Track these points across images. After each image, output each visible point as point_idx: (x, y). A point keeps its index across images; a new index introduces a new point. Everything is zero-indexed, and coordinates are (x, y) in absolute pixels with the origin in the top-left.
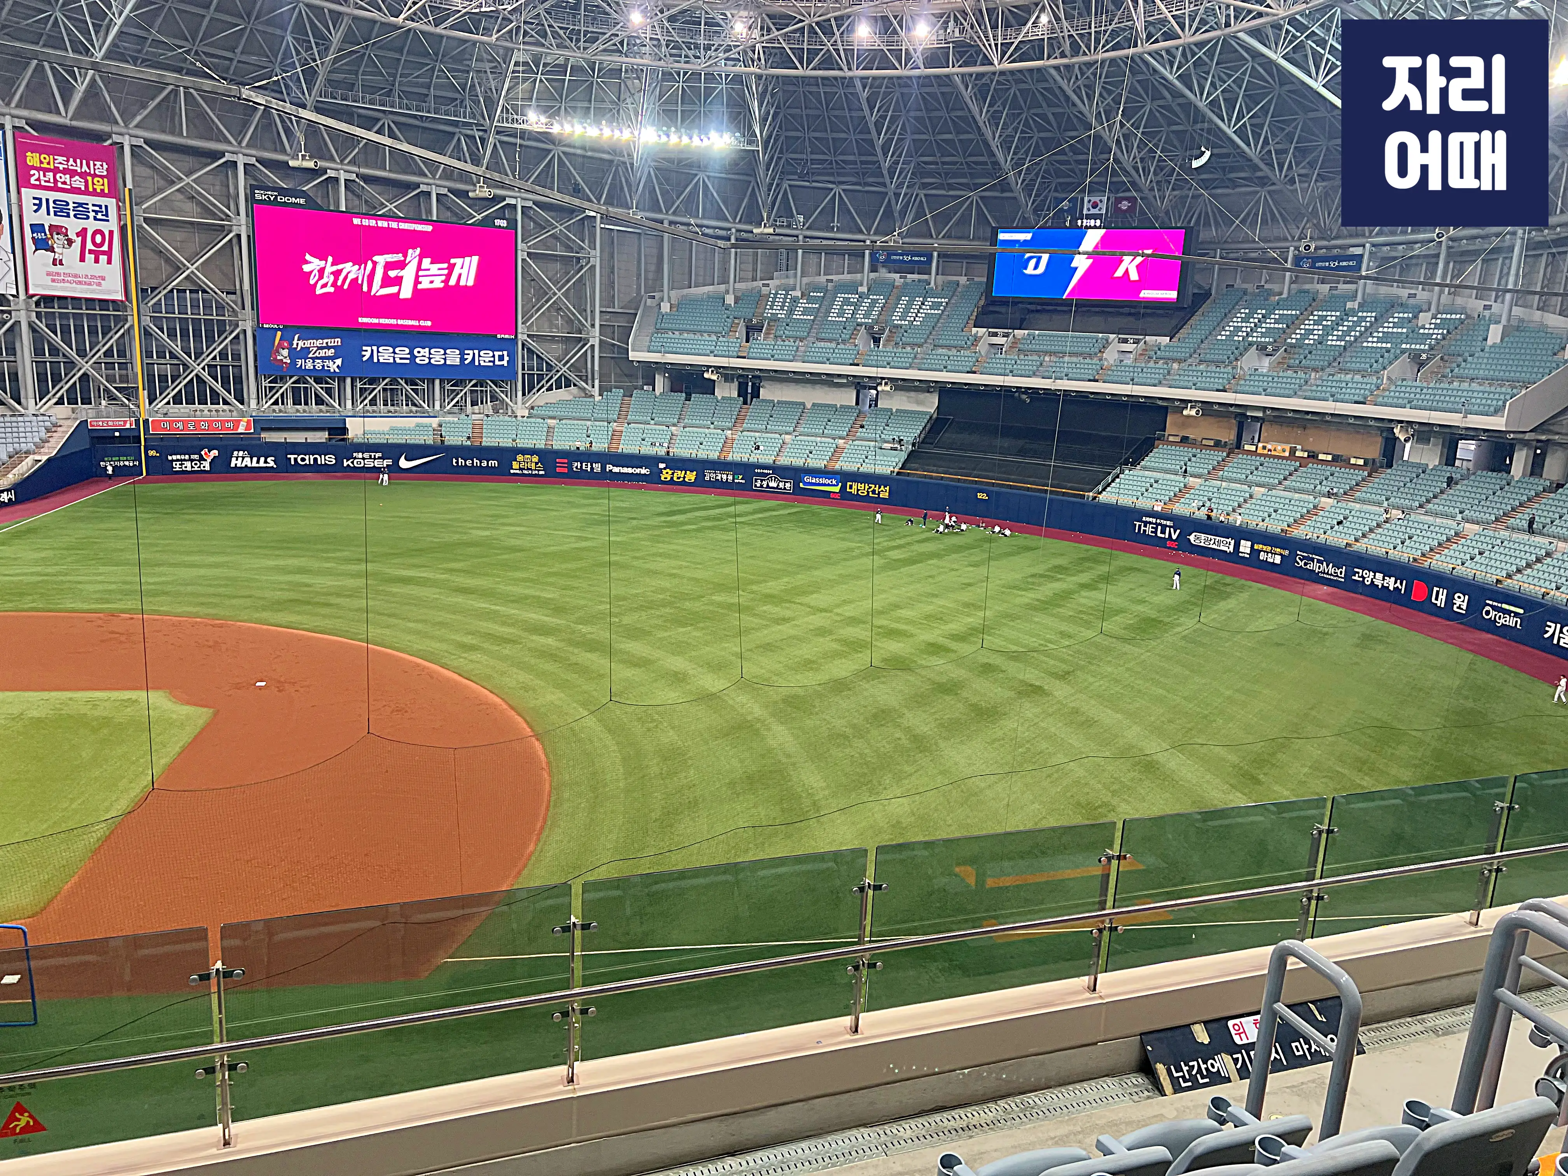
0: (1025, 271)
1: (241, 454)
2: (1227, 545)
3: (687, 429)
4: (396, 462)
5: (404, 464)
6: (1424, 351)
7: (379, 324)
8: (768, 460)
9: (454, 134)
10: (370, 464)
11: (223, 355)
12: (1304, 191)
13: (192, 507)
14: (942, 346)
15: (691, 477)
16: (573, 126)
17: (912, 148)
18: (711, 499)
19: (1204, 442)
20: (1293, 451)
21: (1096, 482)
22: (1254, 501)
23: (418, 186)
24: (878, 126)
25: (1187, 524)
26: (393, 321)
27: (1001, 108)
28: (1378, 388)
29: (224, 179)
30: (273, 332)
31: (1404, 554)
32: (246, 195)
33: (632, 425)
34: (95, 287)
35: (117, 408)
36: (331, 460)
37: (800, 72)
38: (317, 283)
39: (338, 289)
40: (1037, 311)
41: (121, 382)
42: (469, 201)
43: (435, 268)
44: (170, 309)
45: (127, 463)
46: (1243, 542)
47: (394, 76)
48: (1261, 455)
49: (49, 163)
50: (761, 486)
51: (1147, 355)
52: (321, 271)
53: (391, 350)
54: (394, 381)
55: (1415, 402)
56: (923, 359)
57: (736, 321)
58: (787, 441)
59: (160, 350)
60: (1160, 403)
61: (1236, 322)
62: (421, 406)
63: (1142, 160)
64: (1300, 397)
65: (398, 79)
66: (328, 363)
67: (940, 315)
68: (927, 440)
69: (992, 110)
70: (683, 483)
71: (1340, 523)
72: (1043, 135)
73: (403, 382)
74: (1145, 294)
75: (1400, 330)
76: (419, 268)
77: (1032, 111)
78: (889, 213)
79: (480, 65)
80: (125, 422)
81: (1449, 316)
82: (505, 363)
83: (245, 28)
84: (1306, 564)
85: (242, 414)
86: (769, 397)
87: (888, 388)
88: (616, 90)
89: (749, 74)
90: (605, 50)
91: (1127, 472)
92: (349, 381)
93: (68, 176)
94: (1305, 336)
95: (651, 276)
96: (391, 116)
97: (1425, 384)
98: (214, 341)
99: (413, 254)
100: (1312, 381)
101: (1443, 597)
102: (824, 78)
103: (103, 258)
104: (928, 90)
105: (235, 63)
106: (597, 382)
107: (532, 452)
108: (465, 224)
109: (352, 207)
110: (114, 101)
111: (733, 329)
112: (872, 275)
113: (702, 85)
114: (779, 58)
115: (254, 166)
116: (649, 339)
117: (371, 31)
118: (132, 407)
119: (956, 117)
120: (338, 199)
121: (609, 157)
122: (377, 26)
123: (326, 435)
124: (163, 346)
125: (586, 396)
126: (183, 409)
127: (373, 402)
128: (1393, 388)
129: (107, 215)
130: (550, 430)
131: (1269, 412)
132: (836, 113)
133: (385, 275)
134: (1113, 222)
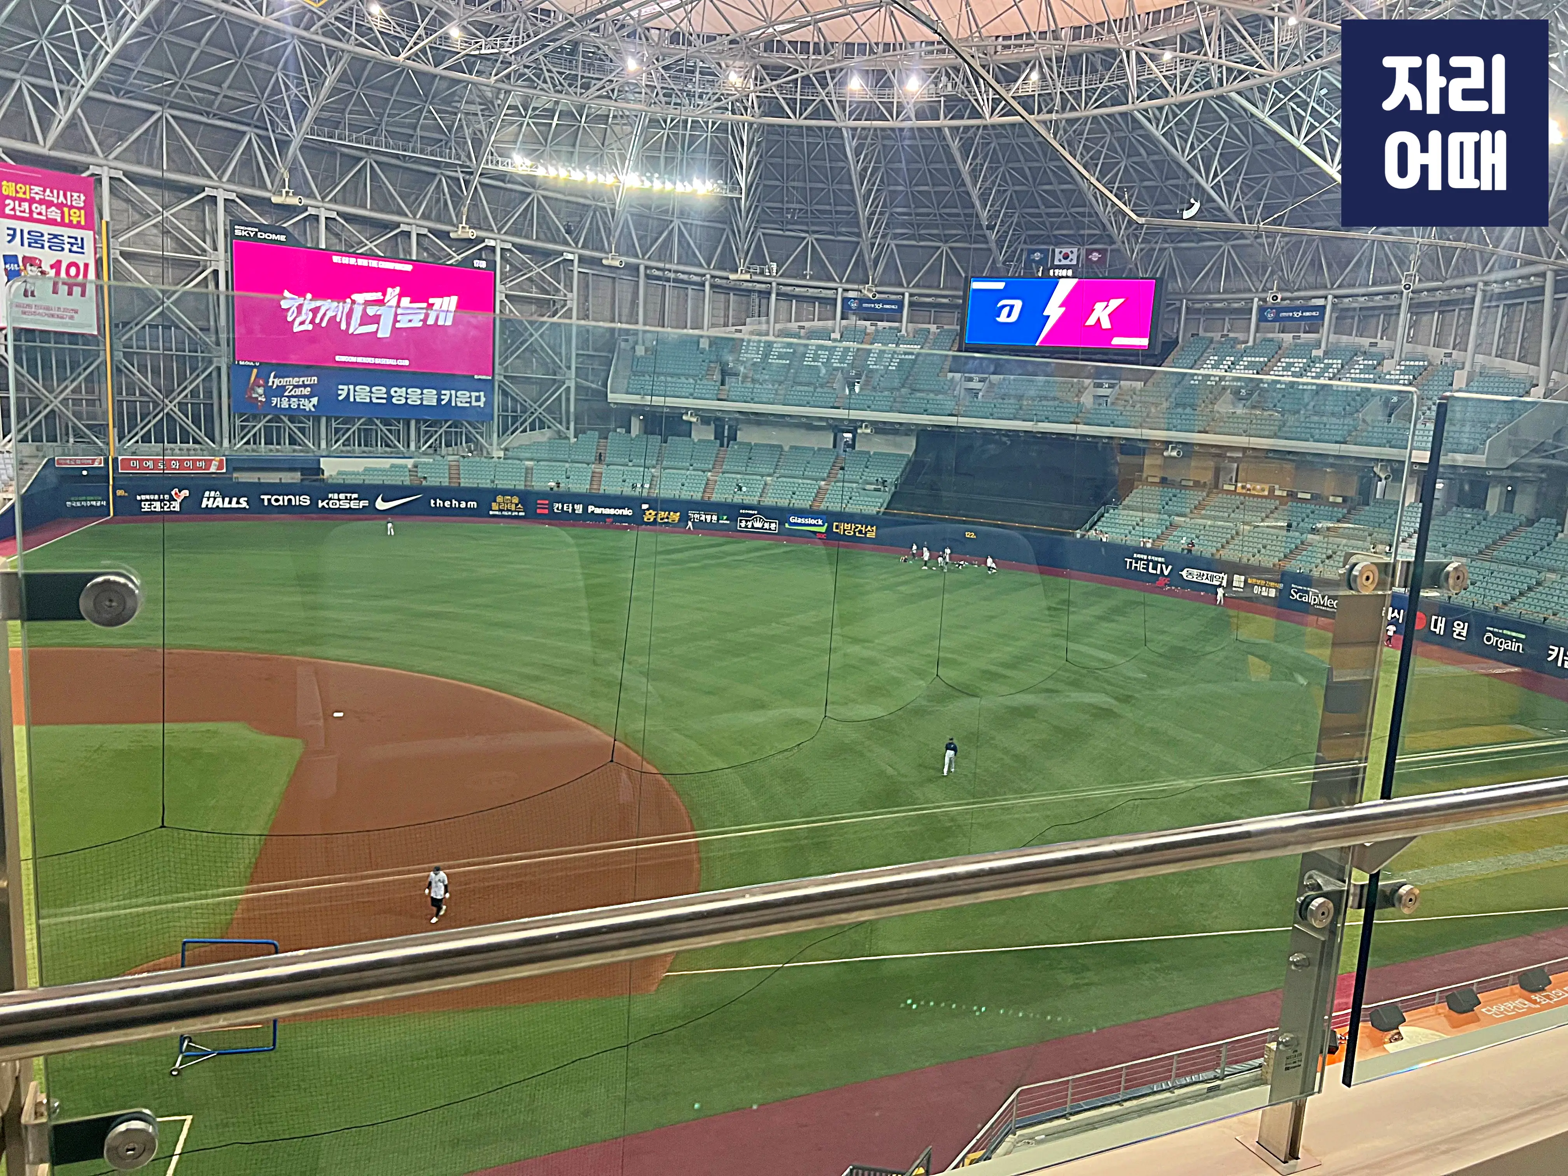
1: (213, 494)
3: (667, 471)
4: (373, 502)
5: (380, 505)
7: (357, 364)
8: (752, 500)
9: (435, 175)
11: (194, 394)
12: (1272, 245)
14: (920, 391)
16: (558, 170)
17: (889, 199)
18: (697, 540)
19: (1183, 483)
20: (1272, 490)
21: (1083, 521)
22: (1241, 537)
23: (398, 225)
24: (861, 176)
25: (1178, 561)
26: (371, 361)
27: (983, 161)
28: (1355, 429)
29: (200, 214)
30: (249, 369)
32: (225, 231)
34: (67, 320)
35: (84, 446)
37: (793, 121)
38: (294, 319)
39: (317, 327)
41: (89, 419)
42: (448, 243)
43: (414, 307)
44: (142, 344)
47: (382, 116)
48: (1240, 494)
49: (25, 193)
51: (1124, 398)
52: (300, 308)
53: (368, 389)
54: (370, 421)
56: (902, 402)
57: (712, 365)
58: (769, 482)
59: (131, 385)
60: (1140, 445)
62: (397, 447)
65: (385, 119)
66: (303, 401)
67: (915, 360)
68: (908, 482)
69: (974, 162)
71: (1329, 557)
72: (1017, 188)
73: (378, 422)
74: (1117, 341)
75: (1368, 376)
76: (398, 307)
77: (1010, 165)
78: (861, 261)
79: (471, 107)
81: (1412, 363)
82: (481, 404)
83: (236, 62)
85: (214, 453)
86: (746, 440)
87: (869, 431)
88: (601, 136)
89: (735, 122)
90: (599, 97)
91: (1111, 511)
92: (324, 420)
93: (44, 207)
95: (624, 319)
96: (374, 156)
97: (1401, 426)
98: (186, 379)
99: (393, 293)
100: (1290, 423)
101: (1441, 625)
102: (809, 128)
103: (77, 291)
104: (910, 142)
105: (220, 97)
106: (572, 424)
107: (512, 493)
108: (444, 264)
109: (332, 245)
110: (93, 133)
111: (709, 371)
112: (844, 322)
113: (688, 133)
114: (772, 107)
115: (233, 201)
116: (626, 381)
117: (364, 70)
118: (101, 444)
119: (935, 169)
120: (318, 238)
121: (587, 202)
122: (370, 65)
123: (298, 475)
124: (134, 383)
125: (560, 437)
126: (154, 447)
127: (347, 443)
128: (1370, 429)
129: (82, 248)
130: (528, 471)
131: (1248, 453)
132: (817, 163)
133: (364, 314)
134: (1083, 272)
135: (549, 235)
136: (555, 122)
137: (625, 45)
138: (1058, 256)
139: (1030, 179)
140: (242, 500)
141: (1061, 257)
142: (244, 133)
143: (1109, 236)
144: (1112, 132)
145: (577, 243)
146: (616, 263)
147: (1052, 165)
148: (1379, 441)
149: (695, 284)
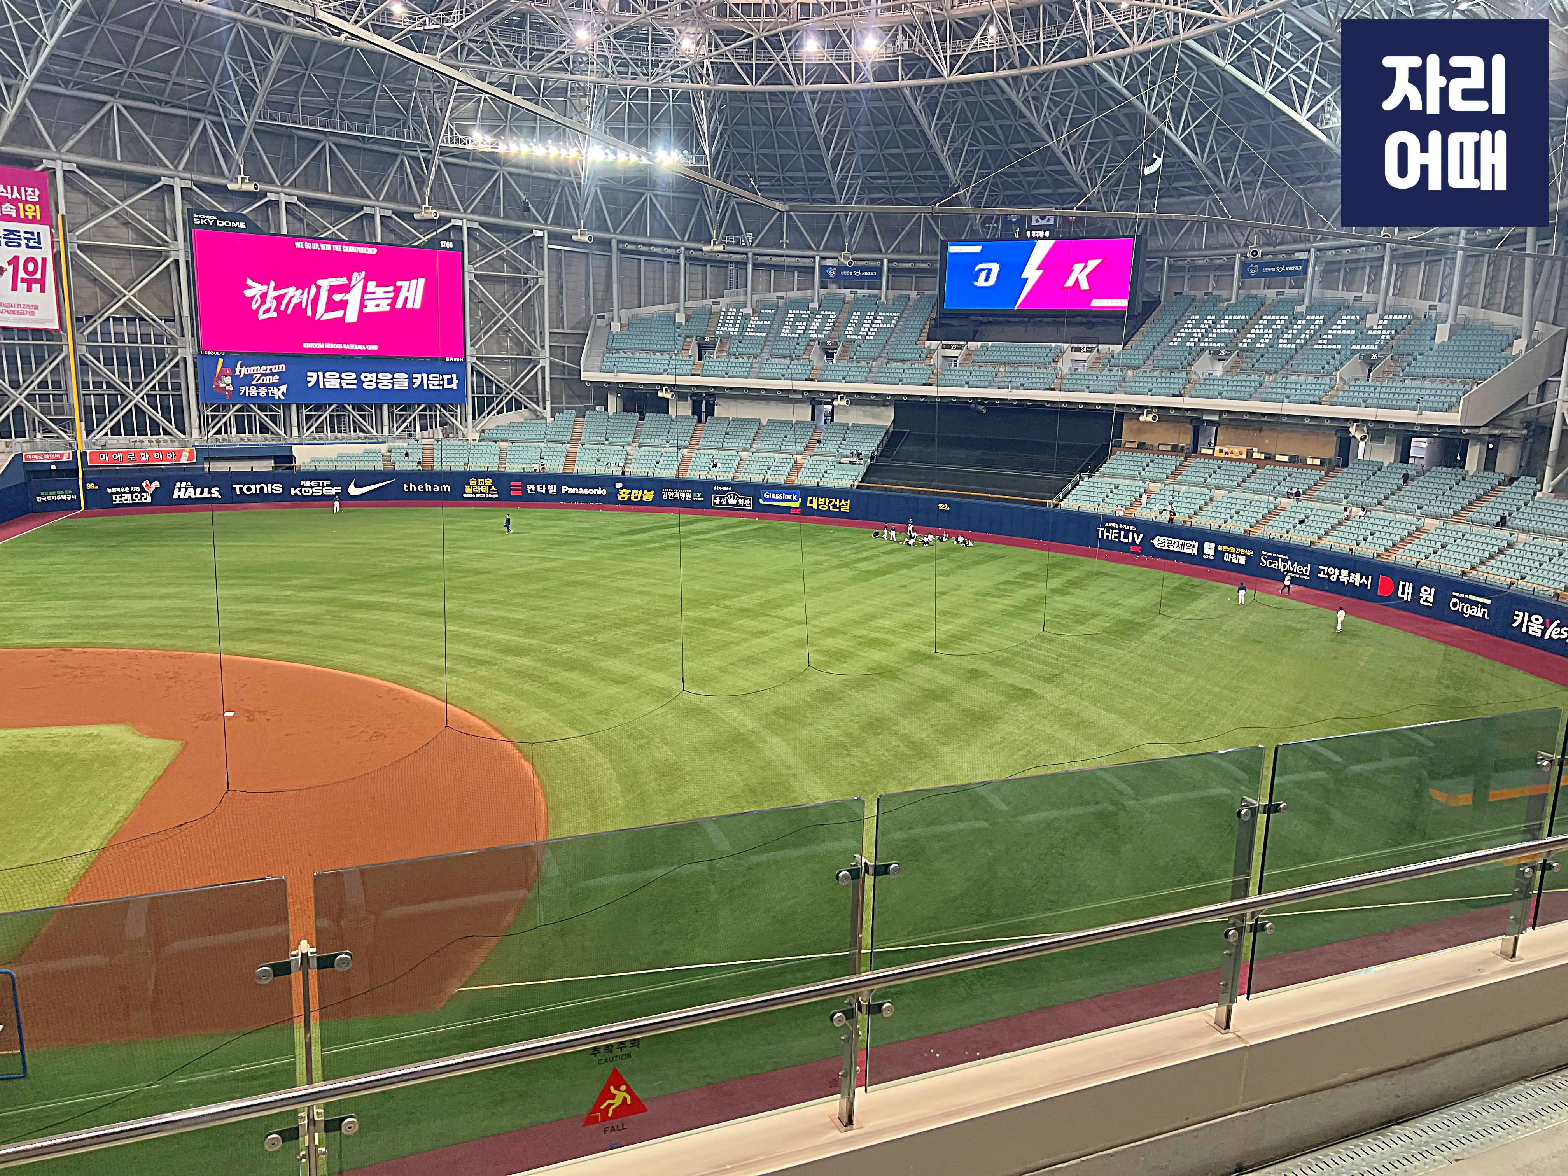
0: (977, 284)
1: (184, 484)
2: (1190, 548)
3: (642, 449)
4: (345, 489)
5: (353, 491)
6: (1374, 351)
7: (324, 349)
8: (727, 477)
9: (397, 155)
10: (318, 492)
11: (163, 385)
12: (1250, 198)
13: (135, 540)
14: (896, 360)
16: (518, 146)
17: (860, 163)
18: (671, 517)
19: (1161, 448)
20: (1250, 454)
21: (1057, 489)
22: (1214, 503)
23: (360, 208)
24: (828, 141)
25: (1150, 529)
26: (339, 346)
27: (949, 121)
28: (1332, 389)
29: (160, 204)
30: (215, 359)
31: (1366, 551)
32: (184, 220)
33: (586, 446)
34: (27, 316)
35: (53, 440)
36: (278, 489)
37: (749, 87)
38: (259, 308)
39: (281, 314)
40: (990, 323)
41: (56, 414)
42: (414, 224)
43: (380, 291)
44: (106, 337)
45: (64, 497)
47: (336, 95)
48: (1218, 458)
50: (721, 503)
51: (1101, 363)
52: (264, 296)
53: (337, 375)
54: (341, 407)
55: (1370, 401)
56: (878, 372)
57: (688, 339)
58: (745, 457)
59: (98, 379)
60: (1115, 409)
61: (1187, 329)
62: (369, 432)
63: (1089, 170)
64: (1256, 399)
65: (339, 99)
66: (272, 390)
67: (893, 329)
68: (885, 453)
69: (941, 123)
70: (641, 503)
71: (1302, 522)
72: (990, 147)
73: (350, 408)
74: (1096, 303)
75: (1348, 332)
76: (364, 292)
77: (980, 124)
78: (837, 229)
79: (424, 84)
80: (62, 455)
81: (1395, 317)
82: (454, 386)
83: (181, 49)
84: (1270, 564)
85: (184, 444)
86: (724, 415)
87: (844, 403)
89: (695, 91)
90: (550, 69)
91: (1086, 479)
92: (294, 408)
94: (1256, 340)
95: (600, 295)
96: (332, 138)
97: (1378, 384)
98: (153, 370)
99: (358, 277)
100: (1266, 384)
101: (1409, 590)
102: (771, 93)
103: (36, 287)
104: (875, 104)
105: (170, 84)
106: (548, 404)
107: (485, 475)
108: (410, 246)
109: (294, 230)
110: (45, 128)
111: (686, 347)
112: (823, 291)
113: (649, 103)
114: (728, 74)
115: (191, 189)
116: (600, 358)
117: (312, 51)
118: (68, 439)
119: (905, 131)
120: (280, 222)
121: (554, 176)
122: (318, 46)
123: (272, 463)
124: (101, 377)
125: (538, 417)
126: (123, 439)
127: (319, 429)
128: (1347, 388)
129: (39, 243)
130: (503, 453)
131: (1224, 416)
132: (783, 129)
133: (330, 299)
134: (1063, 233)
135: (517, 212)
137: (573, 14)
139: (1002, 138)
142: (199, 120)
144: (1080, 85)
145: (546, 220)
146: (585, 239)
147: (1022, 122)
148: (1355, 400)
149: (669, 256)
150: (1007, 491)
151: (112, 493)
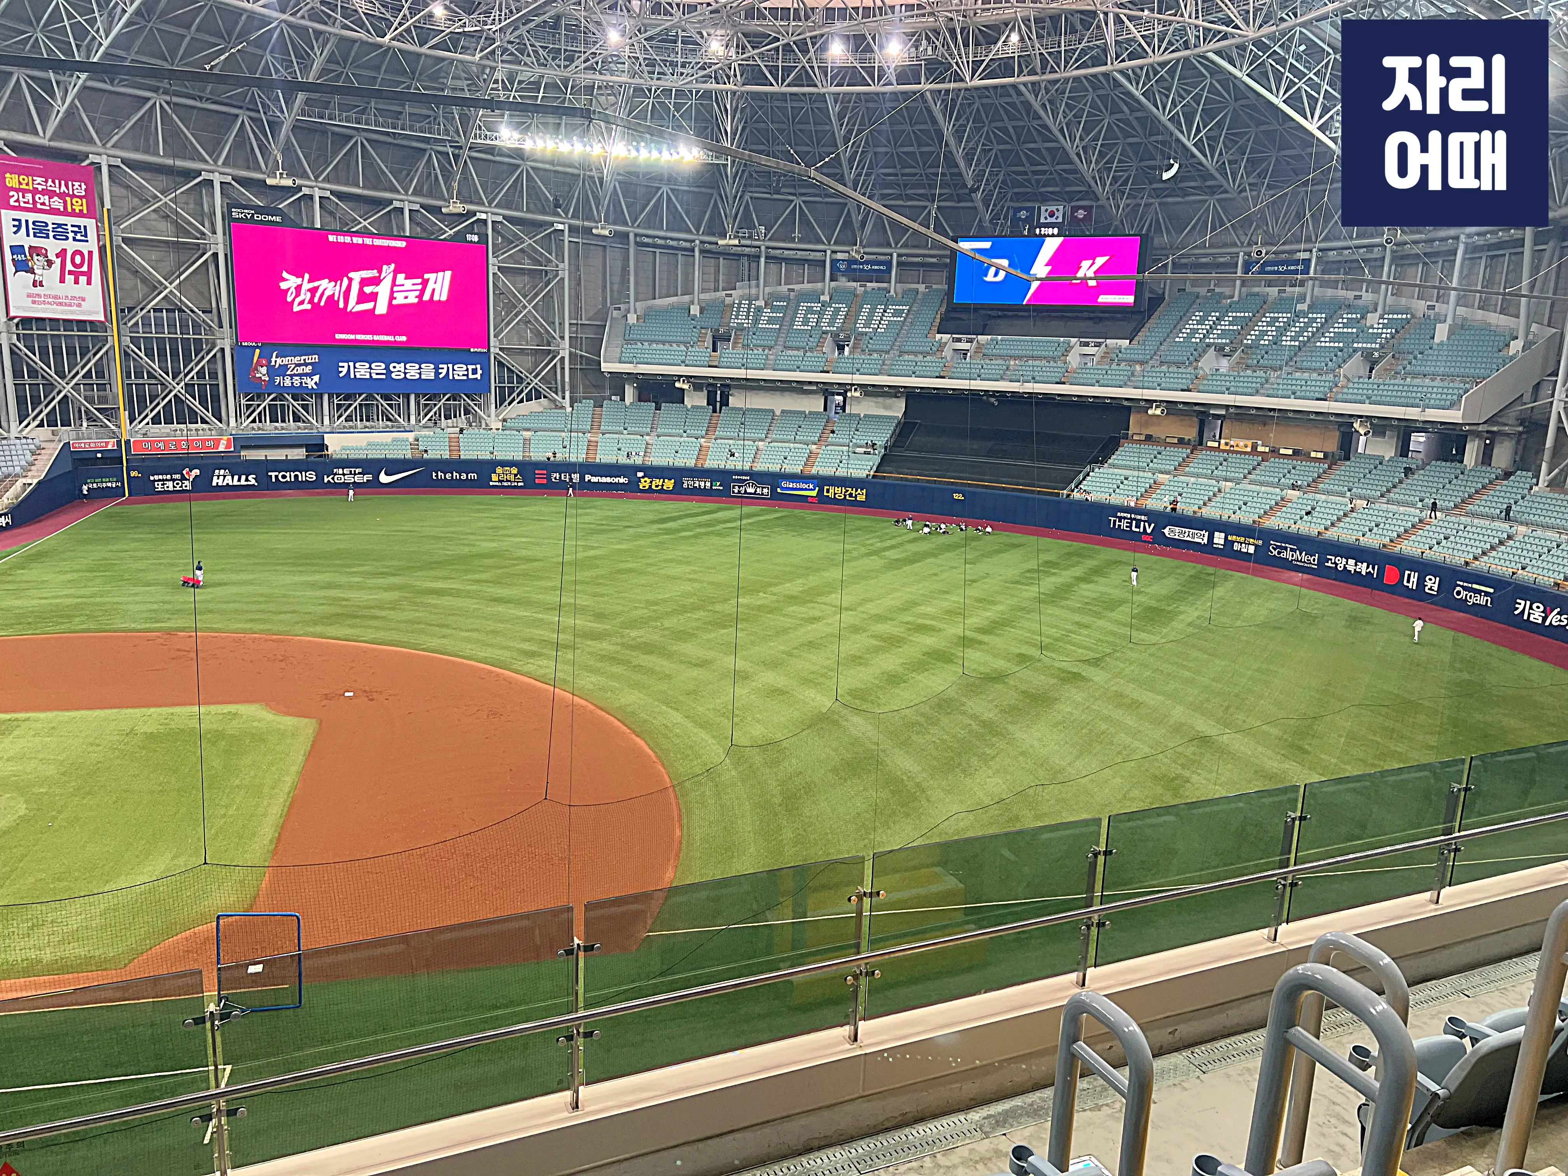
1: (222, 472)
3: (661, 438)
5: (384, 478)
6: (1375, 349)
7: (356, 340)
8: (744, 466)
9: (425, 150)
10: (349, 479)
11: (201, 374)
12: (1255, 199)
14: (908, 353)
15: (669, 484)
16: (545, 142)
17: (874, 161)
18: (693, 506)
19: (1168, 440)
20: (1254, 447)
21: (1069, 480)
22: (1223, 494)
23: (390, 202)
24: (846, 139)
25: (1160, 519)
26: (369, 337)
27: (965, 123)
28: (1336, 385)
29: (198, 198)
30: (250, 351)
31: (1372, 541)
32: (223, 213)
33: (607, 436)
34: (75, 308)
35: (97, 429)
36: (311, 476)
37: (775, 89)
38: (294, 300)
39: (316, 306)
40: (999, 317)
41: (99, 403)
42: (440, 216)
43: (409, 284)
44: (147, 329)
46: (1217, 534)
48: (1224, 451)
49: (27, 184)
51: (1109, 357)
52: (298, 288)
53: (367, 365)
54: (370, 397)
55: (1373, 398)
56: (891, 365)
57: (703, 331)
58: (761, 447)
59: (139, 370)
60: (1125, 403)
61: (1192, 325)
62: (397, 421)
63: (1099, 171)
64: (1262, 395)
66: (305, 380)
67: (904, 322)
68: (898, 443)
69: (958, 124)
71: (1308, 513)
72: (1002, 147)
73: (379, 398)
74: (1103, 299)
75: (1350, 330)
76: (394, 284)
77: (994, 125)
78: (849, 222)
79: (457, 83)
81: (1395, 316)
82: (478, 376)
84: (1279, 553)
85: (221, 433)
86: (738, 405)
87: (857, 394)
90: (584, 70)
91: (1097, 469)
92: (326, 397)
93: (47, 197)
94: (1259, 337)
95: (617, 287)
96: (365, 134)
97: (1381, 381)
98: (191, 361)
99: (388, 270)
100: (1272, 380)
101: (1414, 579)
102: (794, 94)
103: (83, 279)
104: (894, 105)
106: (567, 393)
107: (511, 464)
108: (436, 239)
109: (328, 223)
110: (90, 121)
111: (701, 339)
112: (833, 284)
113: (673, 102)
114: (754, 75)
115: (230, 184)
116: (619, 350)
117: (351, 51)
118: (113, 427)
119: (919, 130)
120: (313, 216)
121: (576, 171)
122: (357, 45)
123: (303, 452)
124: (142, 366)
125: (557, 407)
126: (164, 429)
127: (349, 419)
128: (1351, 385)
129: (86, 236)
130: (526, 442)
131: (1231, 410)
132: (801, 127)
133: (361, 292)
134: (1069, 230)
135: (539, 206)
136: (541, 95)
137: (606, 17)
138: (1043, 214)
139: (1014, 138)
140: (250, 478)
141: (1047, 215)
142: (237, 116)
143: (1094, 192)
144: (1094, 90)
145: (566, 214)
146: (606, 232)
147: (1035, 123)
148: (1359, 397)
149: (685, 249)
150: (1021, 481)
151: (155, 481)
